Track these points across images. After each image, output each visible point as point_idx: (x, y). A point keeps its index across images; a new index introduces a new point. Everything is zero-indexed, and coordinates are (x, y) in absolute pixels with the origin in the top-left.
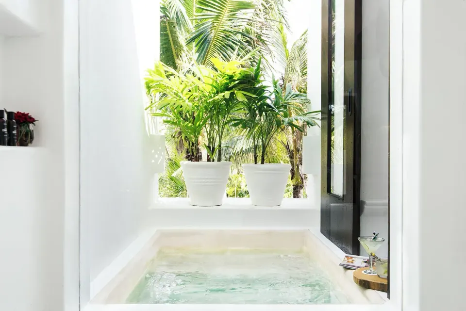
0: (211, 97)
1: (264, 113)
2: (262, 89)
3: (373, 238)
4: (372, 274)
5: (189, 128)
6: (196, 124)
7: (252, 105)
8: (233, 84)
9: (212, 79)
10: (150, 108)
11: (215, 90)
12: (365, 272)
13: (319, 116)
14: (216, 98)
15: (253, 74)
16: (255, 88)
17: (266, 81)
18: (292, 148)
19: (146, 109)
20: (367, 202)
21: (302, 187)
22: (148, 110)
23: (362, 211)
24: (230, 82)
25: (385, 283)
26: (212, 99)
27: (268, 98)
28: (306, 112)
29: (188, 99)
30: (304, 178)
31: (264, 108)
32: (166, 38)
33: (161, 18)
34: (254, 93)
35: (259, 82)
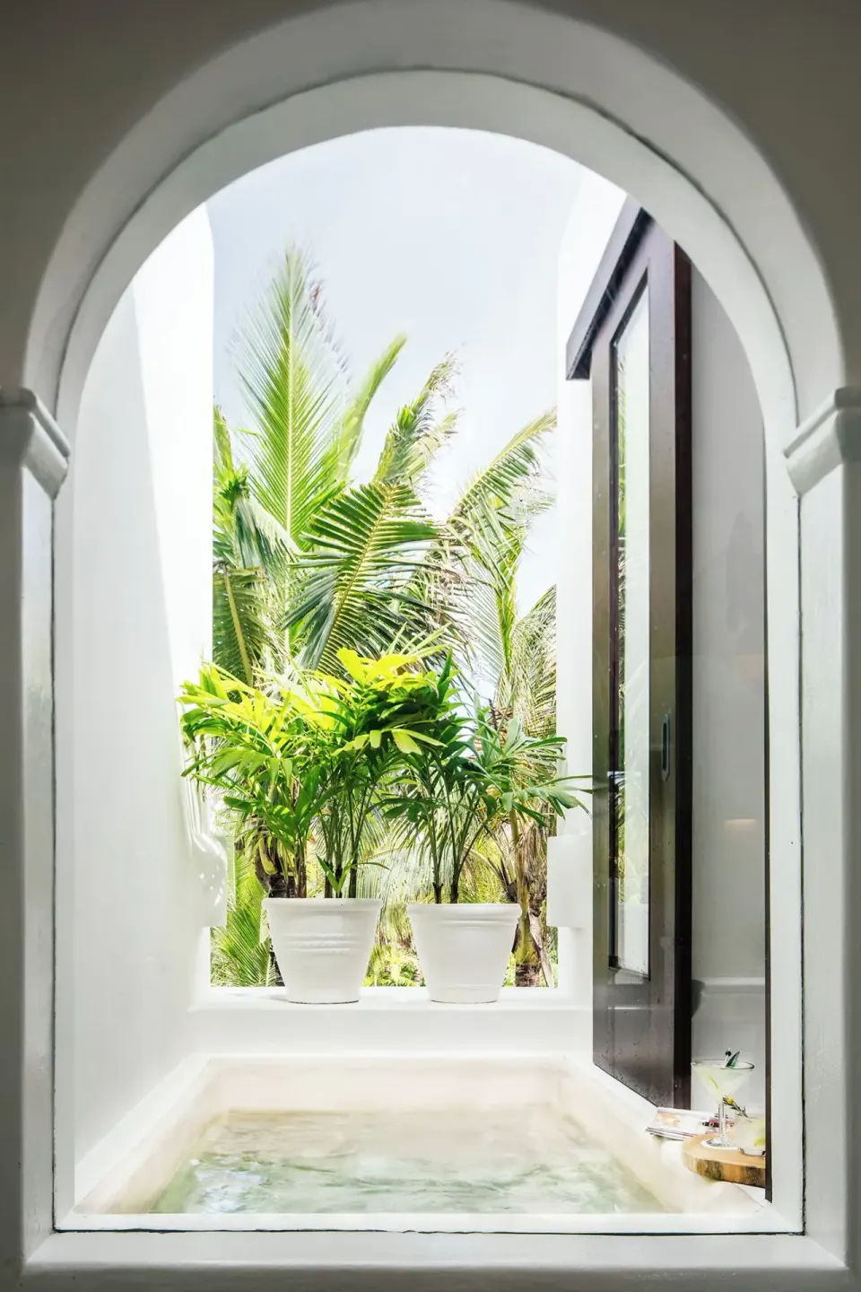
0: (335, 745)
1: (456, 783)
2: (452, 726)
3: (726, 1062)
4: (723, 1148)
5: (286, 819)
6: (301, 810)
7: (428, 765)
8: (385, 714)
9: (338, 702)
10: (194, 771)
11: (343, 727)
12: (709, 1143)
13: (589, 784)
14: (348, 747)
15: (434, 686)
16: (438, 722)
17: (463, 706)
18: (513, 875)
19: (184, 774)
20: (709, 982)
21: (537, 969)
22: (189, 776)
23: (697, 1006)
24: (380, 710)
25: (758, 1167)
26: (340, 750)
27: (467, 746)
28: (555, 778)
29: (282, 749)
30: (541, 947)
31: (457, 771)
32: (225, 614)
33: (214, 566)
34: (435, 736)
35: (445, 709)
